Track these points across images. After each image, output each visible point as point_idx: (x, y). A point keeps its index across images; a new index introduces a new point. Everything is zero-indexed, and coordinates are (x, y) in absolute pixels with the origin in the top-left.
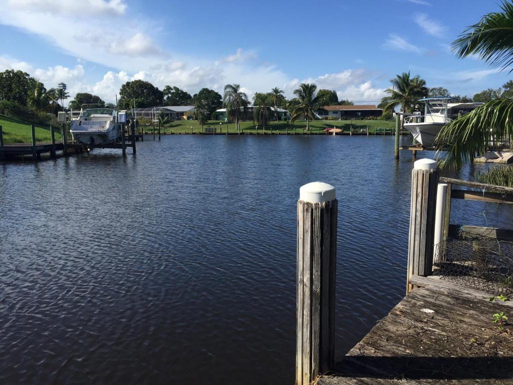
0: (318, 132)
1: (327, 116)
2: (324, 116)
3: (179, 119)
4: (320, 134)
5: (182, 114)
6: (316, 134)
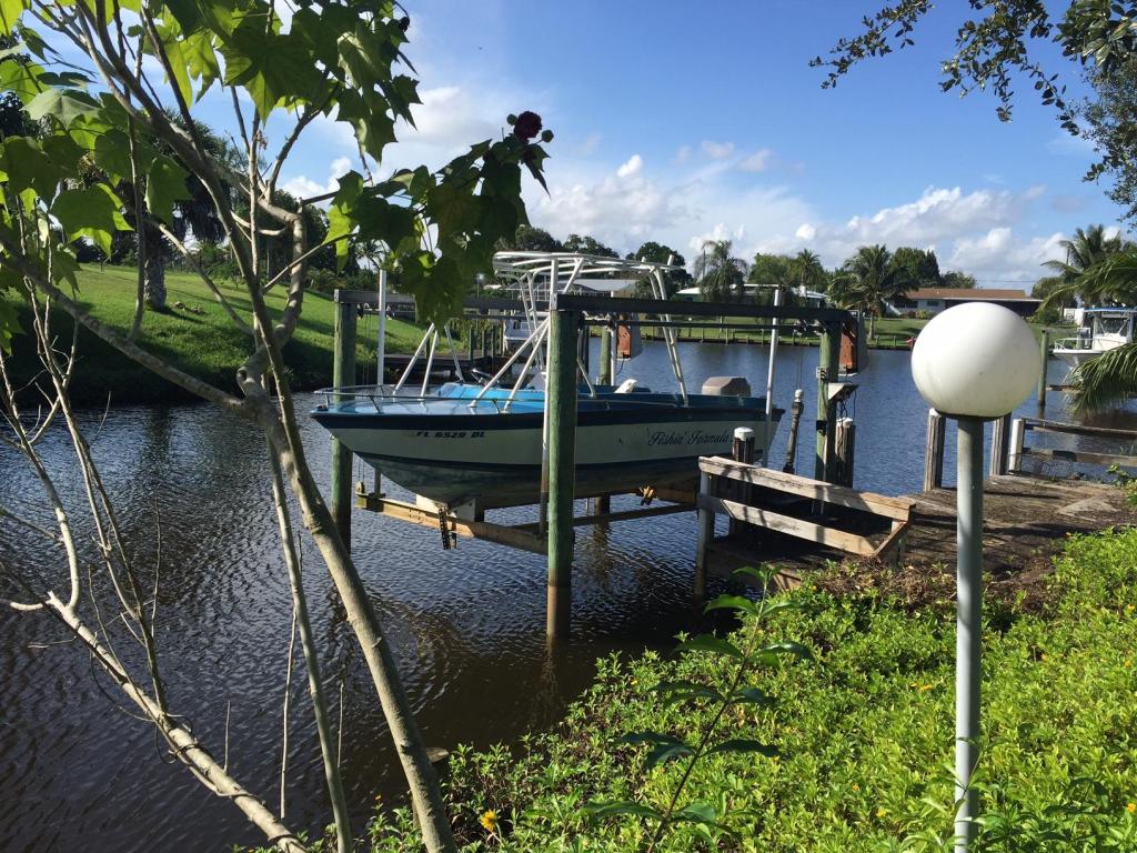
0: (893, 344)
1: (914, 310)
2: (907, 310)
4: (898, 348)
6: (889, 348)
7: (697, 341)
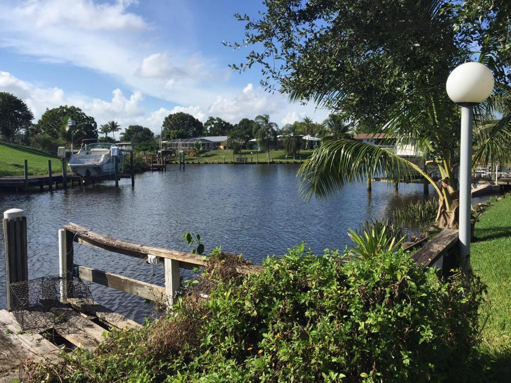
3: (215, 149)
5: (219, 144)
7: (255, 163)
